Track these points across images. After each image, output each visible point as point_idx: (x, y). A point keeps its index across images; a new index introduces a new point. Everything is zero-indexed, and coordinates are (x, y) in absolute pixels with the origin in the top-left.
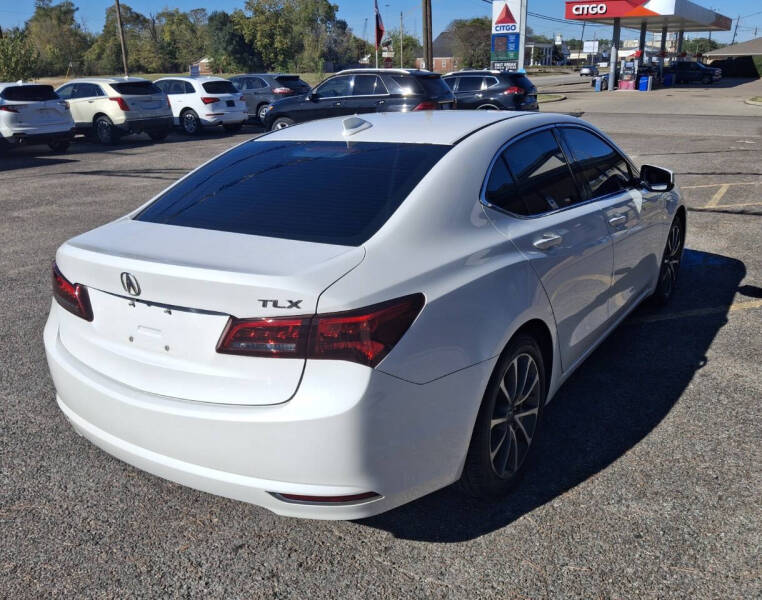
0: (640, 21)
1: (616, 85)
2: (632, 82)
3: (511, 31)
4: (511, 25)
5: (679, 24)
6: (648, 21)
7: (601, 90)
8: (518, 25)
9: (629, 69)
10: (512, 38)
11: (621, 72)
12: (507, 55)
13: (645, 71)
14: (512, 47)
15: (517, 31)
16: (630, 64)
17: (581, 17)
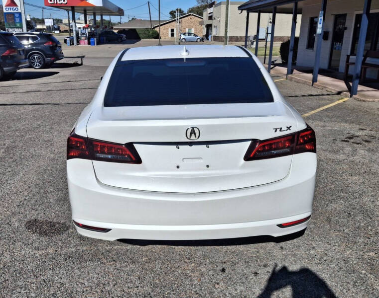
0: (83, 9)
1: (78, 42)
2: (86, 41)
3: (15, 11)
4: (15, 7)
5: (99, 11)
6: (87, 9)
7: (71, 45)
8: (19, 8)
9: (84, 34)
10: (17, 15)
11: (80, 36)
12: (15, 25)
13: (91, 35)
14: (17, 20)
15: (19, 11)
16: (83, 31)
17: (53, 5)
